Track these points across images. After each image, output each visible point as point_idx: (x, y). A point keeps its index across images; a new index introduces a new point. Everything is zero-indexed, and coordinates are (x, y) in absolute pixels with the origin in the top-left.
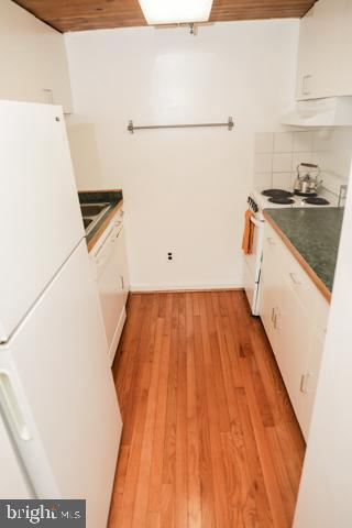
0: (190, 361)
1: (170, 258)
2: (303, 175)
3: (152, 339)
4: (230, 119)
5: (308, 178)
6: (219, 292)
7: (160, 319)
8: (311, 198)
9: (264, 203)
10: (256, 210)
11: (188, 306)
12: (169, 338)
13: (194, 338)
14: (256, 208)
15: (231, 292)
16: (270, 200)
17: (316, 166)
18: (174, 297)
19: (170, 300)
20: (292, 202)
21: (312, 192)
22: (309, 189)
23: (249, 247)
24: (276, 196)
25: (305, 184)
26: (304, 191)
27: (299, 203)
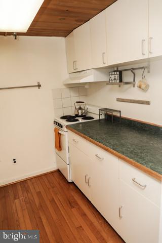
0: (44, 221)
1: (15, 162)
2: (78, 107)
3: (16, 214)
4: (38, 83)
5: (80, 108)
6: (46, 175)
7: (16, 201)
8: (84, 117)
9: (64, 123)
10: (62, 127)
11: (31, 187)
12: (26, 210)
13: (41, 206)
14: (61, 126)
15: (52, 173)
16: (67, 121)
17: (83, 102)
18: (20, 184)
19: (19, 187)
20: (77, 120)
21: (84, 114)
22: (82, 113)
23: (60, 147)
24: (68, 118)
25: (80, 111)
26: (80, 115)
27: (81, 120)
